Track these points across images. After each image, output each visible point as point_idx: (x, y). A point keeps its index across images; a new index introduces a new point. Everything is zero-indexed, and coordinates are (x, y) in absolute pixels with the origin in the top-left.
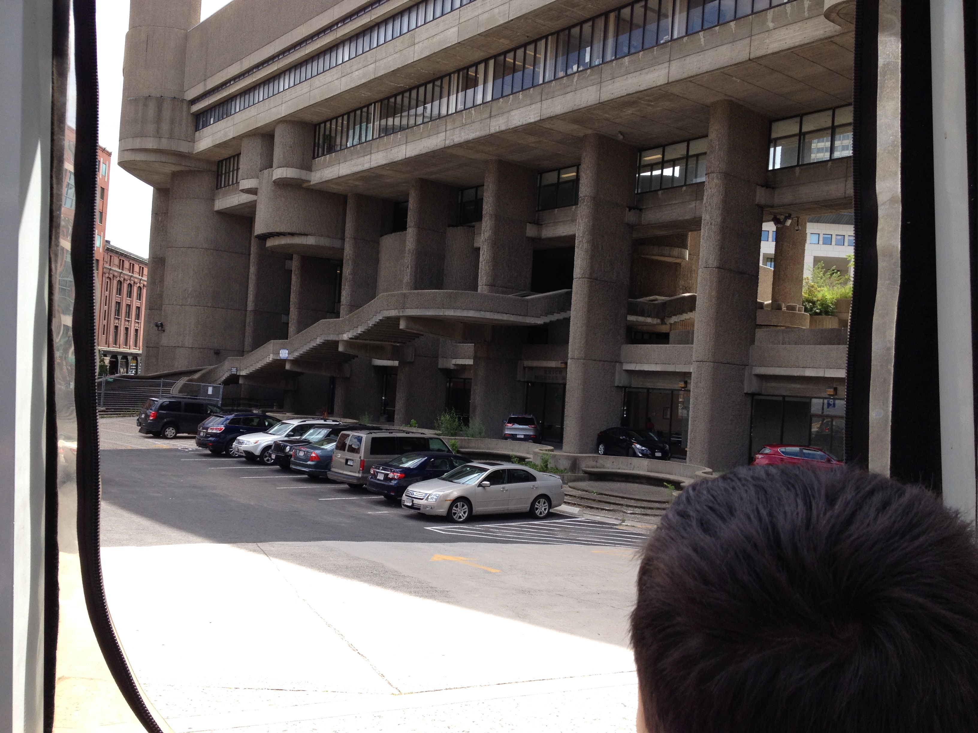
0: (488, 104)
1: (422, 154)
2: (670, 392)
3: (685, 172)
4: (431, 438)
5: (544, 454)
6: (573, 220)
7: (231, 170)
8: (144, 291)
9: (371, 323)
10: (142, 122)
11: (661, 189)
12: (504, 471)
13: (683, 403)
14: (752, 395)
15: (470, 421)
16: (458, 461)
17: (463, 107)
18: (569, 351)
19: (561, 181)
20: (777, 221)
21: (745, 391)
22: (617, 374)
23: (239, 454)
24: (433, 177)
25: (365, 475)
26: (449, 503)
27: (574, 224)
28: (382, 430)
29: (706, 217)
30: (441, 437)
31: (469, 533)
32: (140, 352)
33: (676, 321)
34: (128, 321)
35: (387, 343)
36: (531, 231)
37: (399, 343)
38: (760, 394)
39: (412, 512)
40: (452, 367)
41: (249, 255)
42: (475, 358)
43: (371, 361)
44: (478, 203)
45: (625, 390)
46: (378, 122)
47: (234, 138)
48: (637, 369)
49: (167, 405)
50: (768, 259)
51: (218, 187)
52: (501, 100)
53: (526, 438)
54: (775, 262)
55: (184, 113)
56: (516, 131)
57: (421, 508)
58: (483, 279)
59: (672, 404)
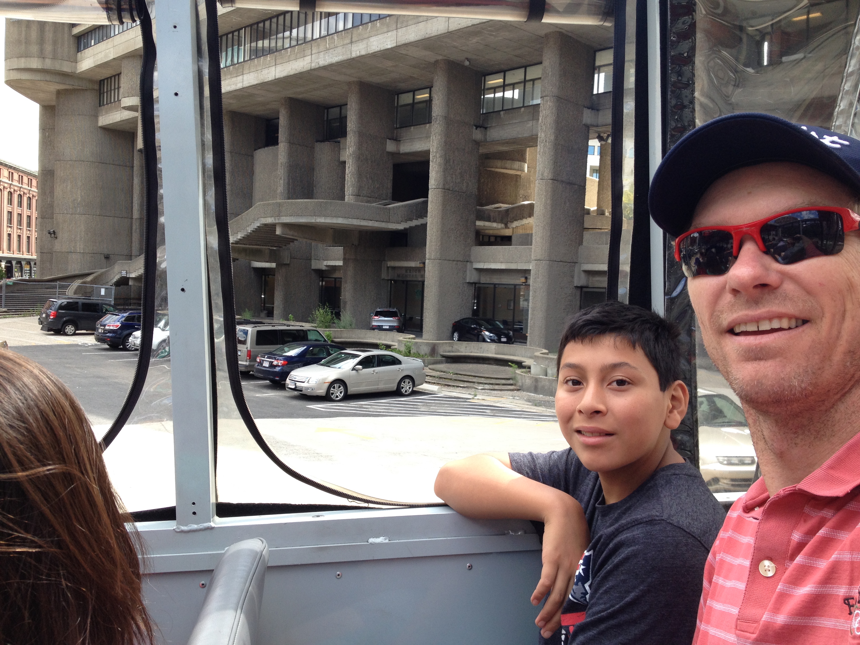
0: (349, 31)
1: (291, 75)
2: (513, 287)
3: (523, 95)
4: (309, 330)
5: (407, 342)
6: (428, 137)
7: (113, 88)
8: (34, 202)
9: (250, 230)
10: (26, 43)
11: (503, 110)
12: (373, 356)
13: (524, 296)
14: (581, 288)
15: (341, 315)
16: (333, 349)
17: (326, 33)
18: (427, 252)
19: (416, 101)
20: (600, 138)
21: (575, 285)
22: (468, 272)
23: (136, 347)
24: (300, 97)
25: (252, 363)
26: (327, 385)
27: (428, 140)
28: (264, 323)
29: (541, 135)
30: (318, 329)
31: (345, 410)
32: (34, 257)
33: (518, 225)
34: (20, 229)
35: (265, 247)
36: (391, 147)
37: (275, 247)
38: (587, 287)
39: (296, 393)
40: (324, 268)
41: (133, 167)
42: (345, 260)
43: (250, 264)
44: (343, 120)
45: (475, 286)
46: (249, 45)
47: (114, 59)
48: (485, 267)
49: (65, 305)
50: (594, 170)
51: (101, 104)
52: (360, 27)
53: (391, 329)
54: (599, 173)
55: (66, 36)
56: (375, 55)
57: (303, 389)
58: (349, 190)
59: (515, 297)
